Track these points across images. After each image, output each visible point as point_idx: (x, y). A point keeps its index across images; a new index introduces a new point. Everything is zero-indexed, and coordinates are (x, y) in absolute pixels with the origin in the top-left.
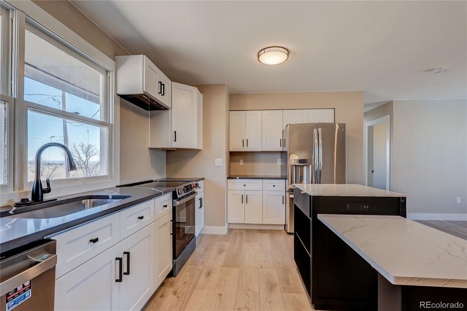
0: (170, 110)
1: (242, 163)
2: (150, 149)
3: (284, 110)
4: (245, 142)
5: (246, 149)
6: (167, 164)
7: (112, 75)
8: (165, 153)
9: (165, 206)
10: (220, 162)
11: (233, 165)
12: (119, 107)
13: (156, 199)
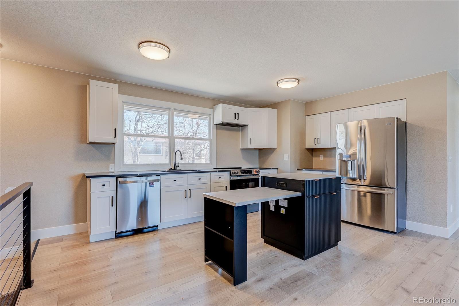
0: (248, 126)
1: (321, 158)
2: (242, 149)
3: (350, 109)
4: (316, 141)
5: (318, 146)
6: (259, 158)
7: (212, 116)
8: (258, 151)
9: (220, 178)
10: (287, 157)
11: (315, 159)
12: (215, 130)
13: (212, 173)
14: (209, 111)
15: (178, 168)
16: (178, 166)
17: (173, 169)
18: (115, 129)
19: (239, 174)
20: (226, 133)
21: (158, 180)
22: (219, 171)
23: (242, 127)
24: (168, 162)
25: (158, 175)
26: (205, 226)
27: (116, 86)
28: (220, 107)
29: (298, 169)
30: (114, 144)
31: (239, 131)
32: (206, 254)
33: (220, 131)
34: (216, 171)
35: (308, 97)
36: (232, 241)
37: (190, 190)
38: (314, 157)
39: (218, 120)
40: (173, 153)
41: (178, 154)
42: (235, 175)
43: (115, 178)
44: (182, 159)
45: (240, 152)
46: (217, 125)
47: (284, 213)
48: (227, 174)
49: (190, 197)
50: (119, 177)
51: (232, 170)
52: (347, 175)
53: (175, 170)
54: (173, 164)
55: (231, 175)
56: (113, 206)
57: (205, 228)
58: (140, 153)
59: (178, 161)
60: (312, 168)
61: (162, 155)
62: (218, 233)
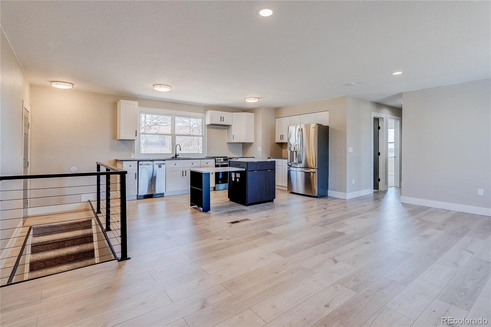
0: (232, 126)
2: (229, 143)
3: (301, 115)
4: (282, 137)
5: (282, 141)
7: (204, 119)
8: (241, 145)
9: (207, 163)
10: (260, 149)
11: (284, 150)
12: (206, 129)
13: (201, 160)
14: (201, 115)
15: (178, 157)
16: (178, 155)
17: (174, 157)
18: (136, 131)
19: (222, 160)
20: (215, 131)
21: (164, 164)
22: (206, 159)
23: (227, 127)
24: (171, 153)
25: (164, 160)
26: (191, 186)
27: (136, 103)
28: (209, 112)
29: (268, 158)
30: (134, 140)
31: (225, 129)
32: (191, 202)
33: (210, 130)
34: (205, 159)
35: (277, 105)
36: (202, 190)
37: (186, 171)
38: (284, 149)
39: (208, 122)
40: (174, 146)
41: (178, 147)
42: (219, 161)
43: (137, 162)
44: (180, 150)
45: (226, 145)
46: (208, 125)
47: (238, 181)
48: (213, 161)
49: (186, 176)
50: (139, 161)
51: (217, 159)
52: (293, 161)
53: (176, 157)
54: (174, 153)
55: (216, 162)
56: (136, 179)
57: (191, 187)
58: (144, 145)
59: (178, 152)
60: (282, 158)
61: (167, 147)
62: (195, 188)
